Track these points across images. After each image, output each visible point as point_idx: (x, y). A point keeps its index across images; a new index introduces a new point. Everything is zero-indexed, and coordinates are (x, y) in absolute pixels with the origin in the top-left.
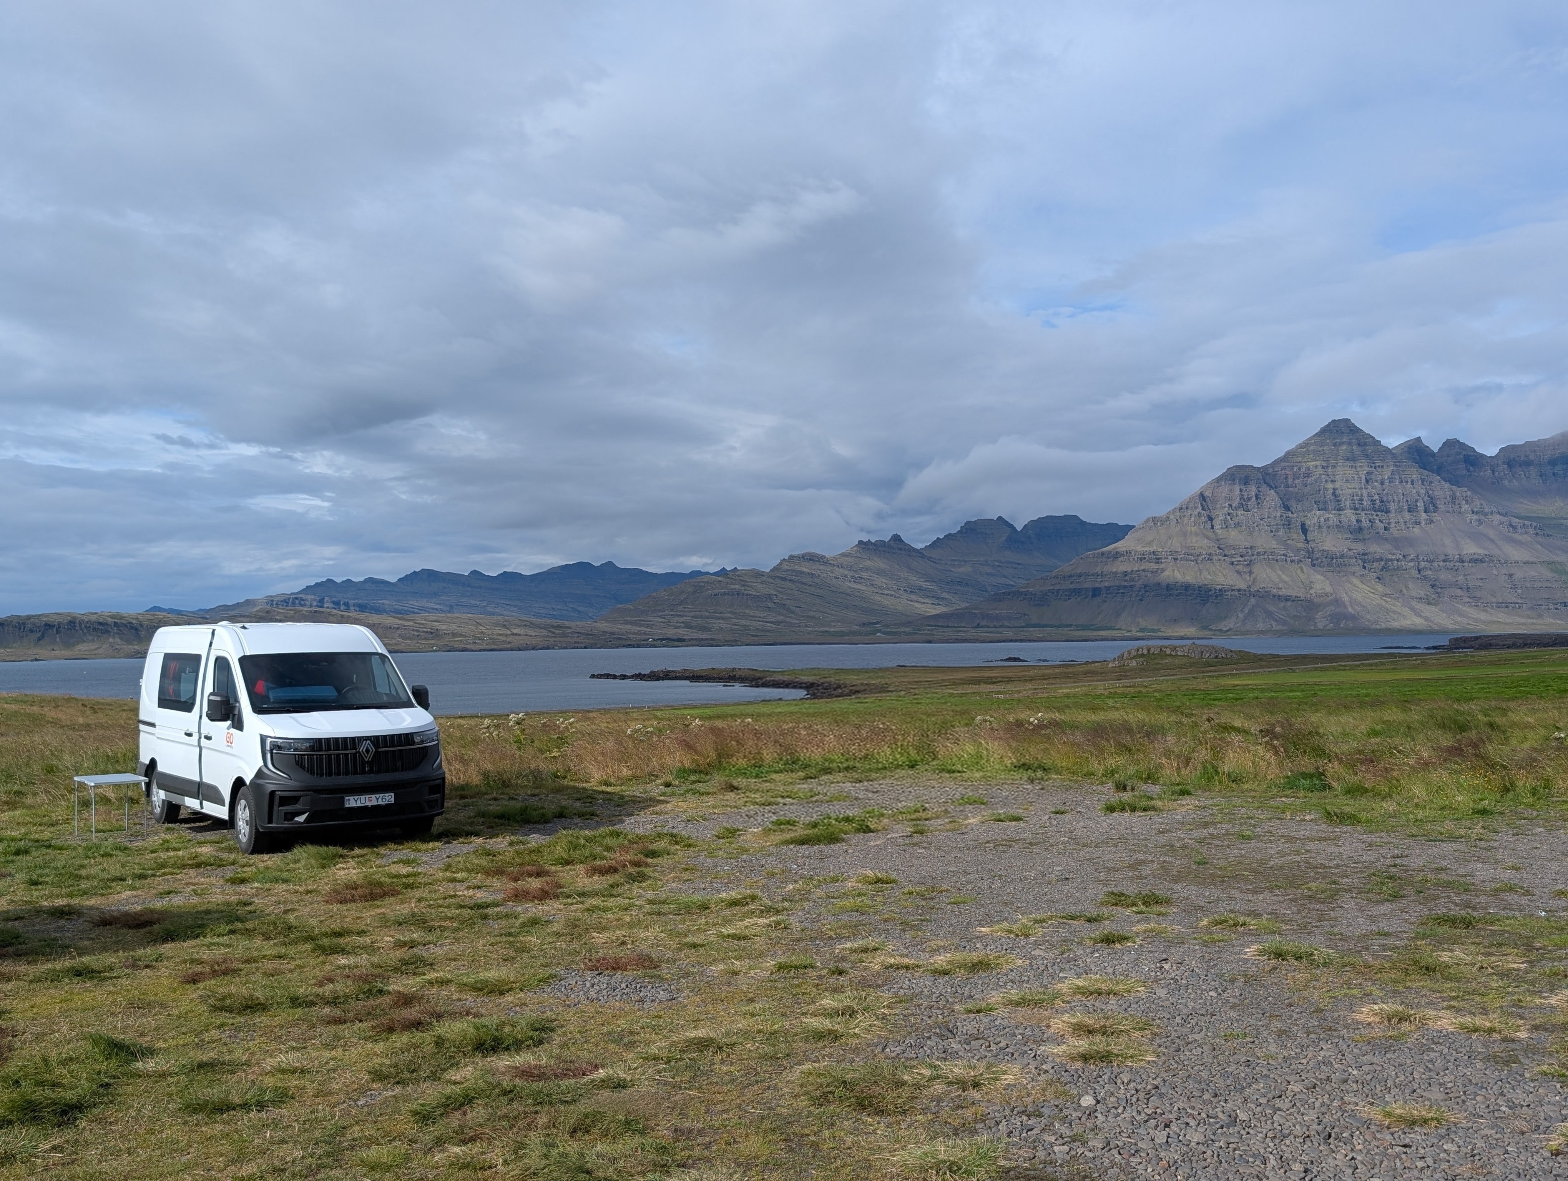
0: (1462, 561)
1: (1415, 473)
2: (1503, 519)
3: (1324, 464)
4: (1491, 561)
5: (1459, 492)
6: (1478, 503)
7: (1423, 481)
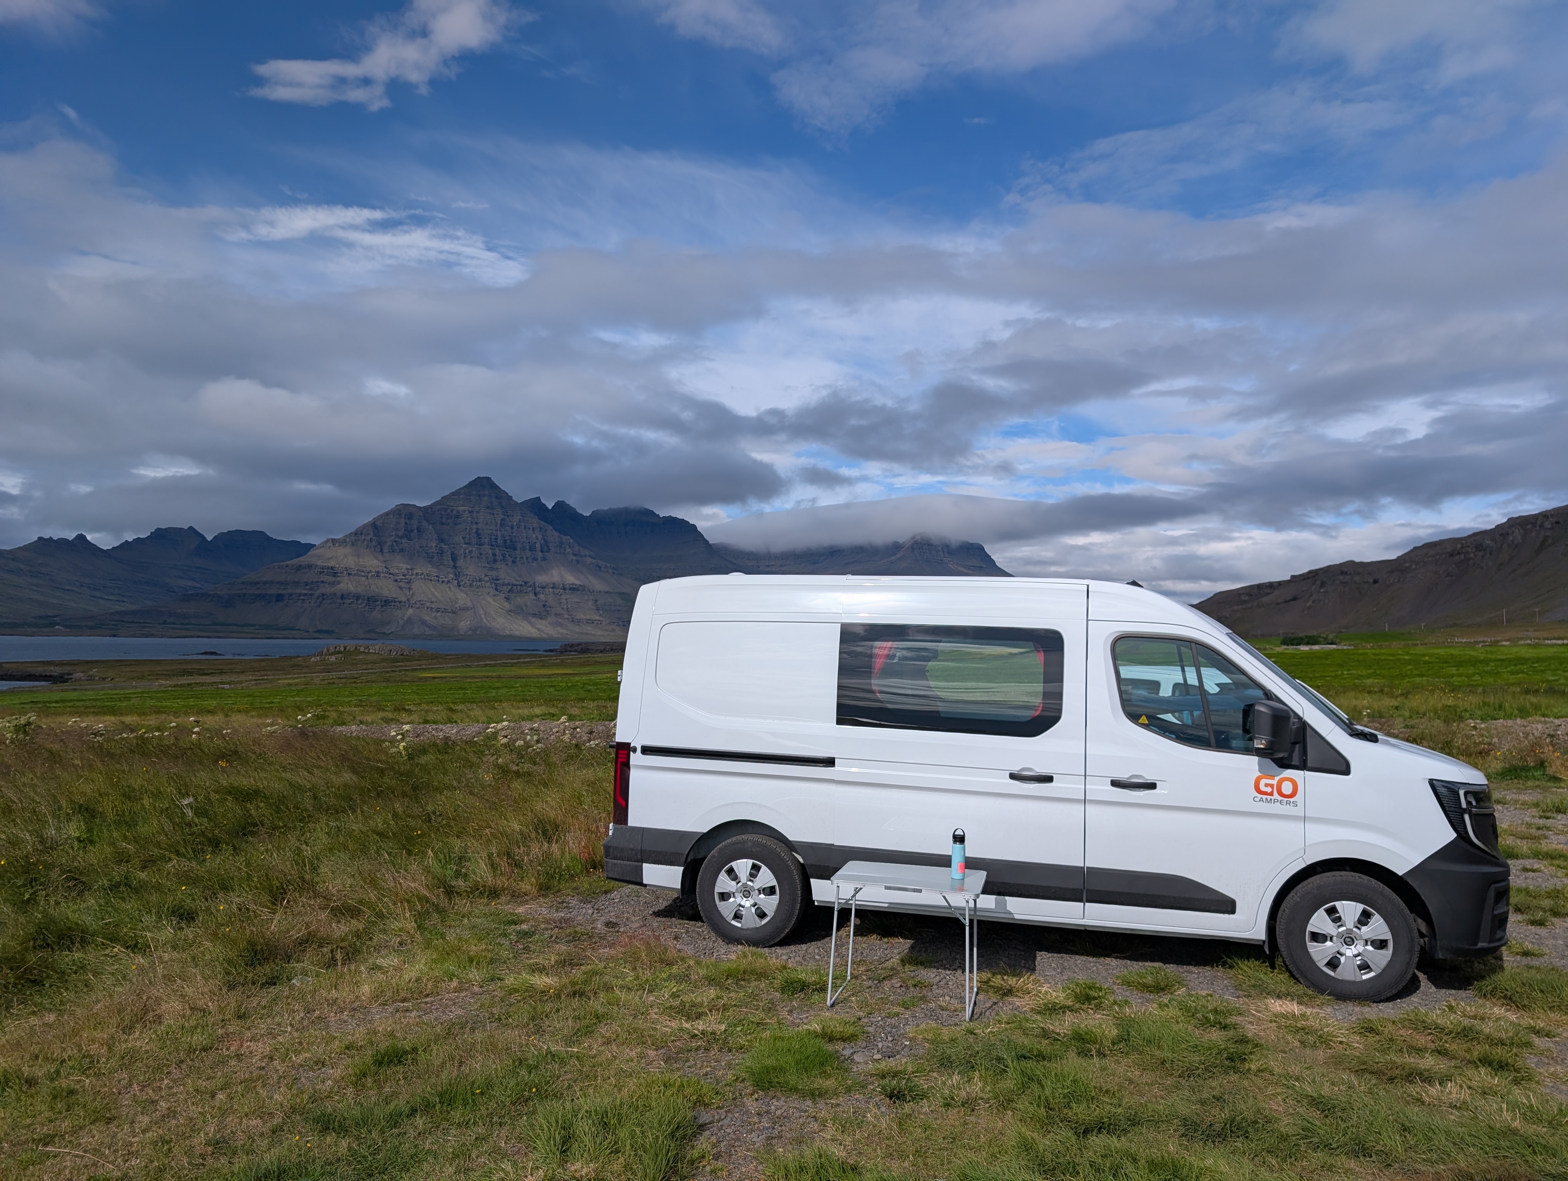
0: (564, 589)
1: (535, 522)
2: (594, 561)
3: (470, 509)
4: (584, 590)
5: (565, 538)
6: (577, 548)
7: (541, 529)
